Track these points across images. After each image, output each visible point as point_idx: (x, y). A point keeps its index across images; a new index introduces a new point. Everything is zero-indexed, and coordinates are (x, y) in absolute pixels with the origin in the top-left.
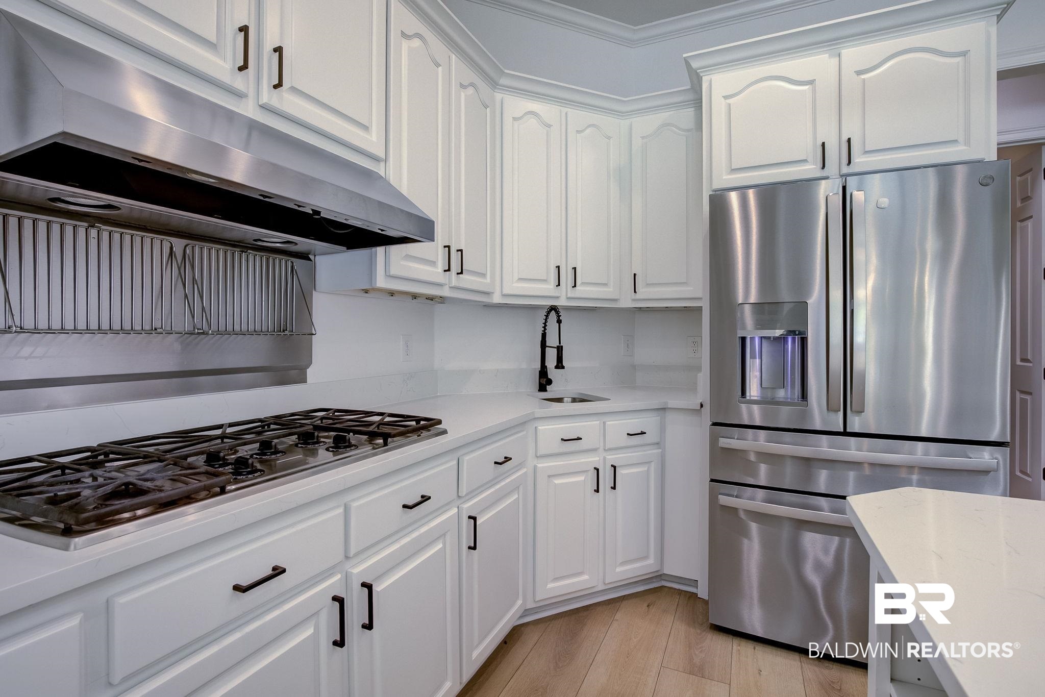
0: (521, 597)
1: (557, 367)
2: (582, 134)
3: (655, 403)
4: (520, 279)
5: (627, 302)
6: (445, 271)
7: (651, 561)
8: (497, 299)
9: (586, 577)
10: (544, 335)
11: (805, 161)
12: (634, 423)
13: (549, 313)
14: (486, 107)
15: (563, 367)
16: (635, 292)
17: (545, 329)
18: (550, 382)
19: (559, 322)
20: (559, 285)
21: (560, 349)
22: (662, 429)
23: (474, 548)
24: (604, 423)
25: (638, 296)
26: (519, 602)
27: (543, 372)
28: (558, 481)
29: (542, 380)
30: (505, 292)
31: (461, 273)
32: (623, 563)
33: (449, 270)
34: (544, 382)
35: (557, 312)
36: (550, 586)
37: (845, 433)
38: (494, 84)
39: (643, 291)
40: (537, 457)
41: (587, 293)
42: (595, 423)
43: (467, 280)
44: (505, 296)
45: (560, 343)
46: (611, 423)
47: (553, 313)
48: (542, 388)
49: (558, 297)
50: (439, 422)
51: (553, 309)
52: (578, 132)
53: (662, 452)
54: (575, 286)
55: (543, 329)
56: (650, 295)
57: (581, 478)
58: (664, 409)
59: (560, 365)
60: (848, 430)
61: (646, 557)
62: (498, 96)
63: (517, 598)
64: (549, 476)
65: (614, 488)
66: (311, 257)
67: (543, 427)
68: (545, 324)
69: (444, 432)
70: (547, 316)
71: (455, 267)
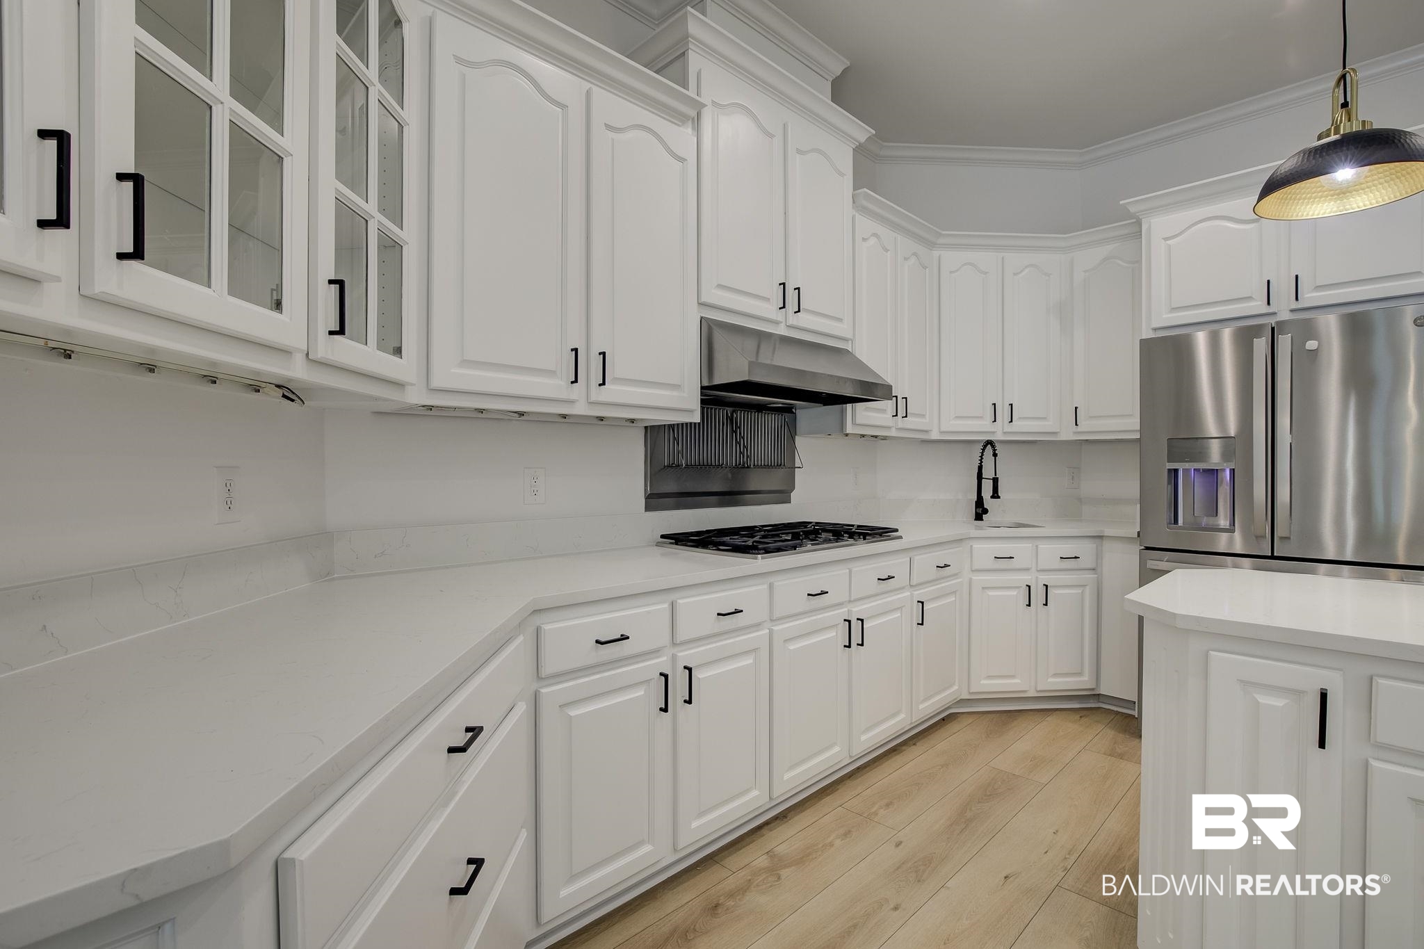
0: (957, 683)
1: (993, 497)
2: (1021, 275)
3: (1092, 530)
4: (957, 417)
5: (1068, 434)
6: (893, 416)
7: (1086, 678)
8: (935, 435)
9: (1017, 681)
10: (980, 468)
11: (1249, 298)
12: (1069, 548)
13: (985, 447)
14: (925, 268)
15: (999, 497)
16: (1076, 425)
17: (982, 462)
18: (986, 511)
19: (995, 455)
20: (995, 421)
21: (995, 481)
22: (1099, 556)
23: (922, 624)
24: (1037, 546)
25: (1080, 429)
26: (956, 687)
27: (980, 502)
28: (991, 593)
29: (978, 510)
30: (942, 430)
31: (906, 416)
32: (1055, 675)
33: (896, 415)
34: (980, 512)
35: (993, 447)
36: (983, 682)
37: (1272, 557)
38: (931, 245)
39: (1084, 425)
40: (972, 571)
41: (1024, 427)
42: (1027, 545)
43: (911, 422)
44: (942, 432)
45: (996, 475)
46: (1044, 547)
47: (989, 449)
48: (979, 517)
49: (994, 432)
50: (896, 530)
51: (990, 443)
52: (1015, 274)
53: (1098, 577)
54: (1011, 421)
55: (979, 462)
56: (1091, 427)
57: (1014, 593)
58: (1101, 537)
59: (995, 495)
60: (1275, 554)
61: (1080, 674)
62: (936, 253)
63: (954, 684)
64: (983, 588)
65: (1046, 604)
66: (794, 410)
67: (977, 546)
68: (981, 457)
69: (901, 537)
70: (983, 450)
71: (901, 412)
